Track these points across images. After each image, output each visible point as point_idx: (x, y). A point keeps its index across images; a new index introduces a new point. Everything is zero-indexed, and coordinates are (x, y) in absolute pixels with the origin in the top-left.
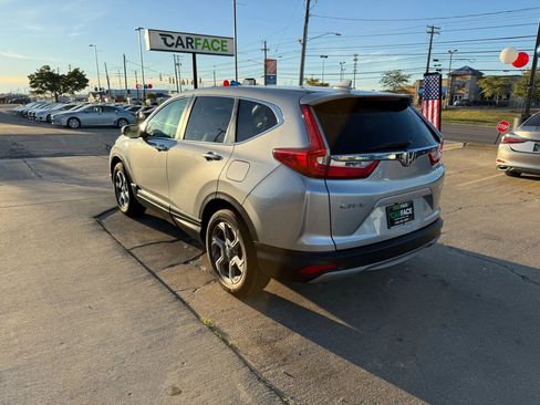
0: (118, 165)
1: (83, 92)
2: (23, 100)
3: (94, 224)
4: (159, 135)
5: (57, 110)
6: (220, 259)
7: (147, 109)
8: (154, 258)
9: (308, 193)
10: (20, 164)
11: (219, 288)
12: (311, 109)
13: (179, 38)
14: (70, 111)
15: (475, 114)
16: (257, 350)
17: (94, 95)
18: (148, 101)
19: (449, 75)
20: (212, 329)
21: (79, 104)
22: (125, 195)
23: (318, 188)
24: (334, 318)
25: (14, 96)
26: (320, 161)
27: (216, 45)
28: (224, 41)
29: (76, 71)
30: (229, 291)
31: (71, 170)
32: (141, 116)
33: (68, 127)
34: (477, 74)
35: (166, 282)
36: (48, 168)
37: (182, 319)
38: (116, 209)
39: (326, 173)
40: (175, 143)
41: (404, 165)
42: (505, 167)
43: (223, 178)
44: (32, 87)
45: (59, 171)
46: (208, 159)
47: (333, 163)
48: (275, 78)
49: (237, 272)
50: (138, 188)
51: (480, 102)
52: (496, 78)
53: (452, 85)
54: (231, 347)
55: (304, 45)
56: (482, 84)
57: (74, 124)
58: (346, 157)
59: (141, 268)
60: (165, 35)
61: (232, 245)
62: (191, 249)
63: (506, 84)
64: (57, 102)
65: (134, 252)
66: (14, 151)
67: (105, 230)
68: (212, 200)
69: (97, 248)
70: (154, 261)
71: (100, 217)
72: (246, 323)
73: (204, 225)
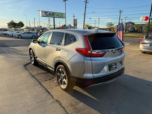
0: (31, 50)
1: (23, 28)
2: (6, 30)
3: (24, 67)
4: (43, 42)
5: (15, 33)
6: (60, 79)
7: (40, 33)
8: (41, 78)
9: (85, 61)
10: (4, 49)
11: (59, 88)
12: (87, 37)
13: (50, 13)
14: (19, 33)
15: (132, 35)
16: (70, 108)
17: (26, 29)
18: (41, 30)
19: (125, 24)
20: (57, 101)
21: (21, 31)
22: (33, 59)
23: (89, 60)
24: (93, 98)
25: (3, 29)
26: (89, 52)
27: (60, 15)
28: (62, 14)
29: (21, 22)
30: (62, 89)
31: (19, 50)
32: (39, 35)
33: (18, 38)
34: (133, 24)
35: (44, 86)
36: (12, 50)
37: (48, 98)
38: (30, 63)
39: (91, 55)
40: (47, 45)
41: (114, 53)
42: (142, 51)
43: (61, 56)
44: (8, 26)
45: (15, 51)
46: (57, 50)
47: (93, 53)
48: (77, 24)
49: (65, 84)
50: (37, 57)
51: (134, 31)
52: (138, 25)
53: (126, 26)
54: (63, 107)
55: (85, 15)
56: (134, 26)
57: (20, 37)
58: (97, 51)
59: (37, 82)
60: (46, 12)
61: (63, 75)
62: (51, 75)
63: (141, 26)
64: (15, 30)
65: (35, 76)
66: (2, 45)
67: (27, 69)
68: (58, 62)
69: (24, 75)
70: (41, 79)
71: (25, 66)
72: (67, 99)
73: (55, 69)
